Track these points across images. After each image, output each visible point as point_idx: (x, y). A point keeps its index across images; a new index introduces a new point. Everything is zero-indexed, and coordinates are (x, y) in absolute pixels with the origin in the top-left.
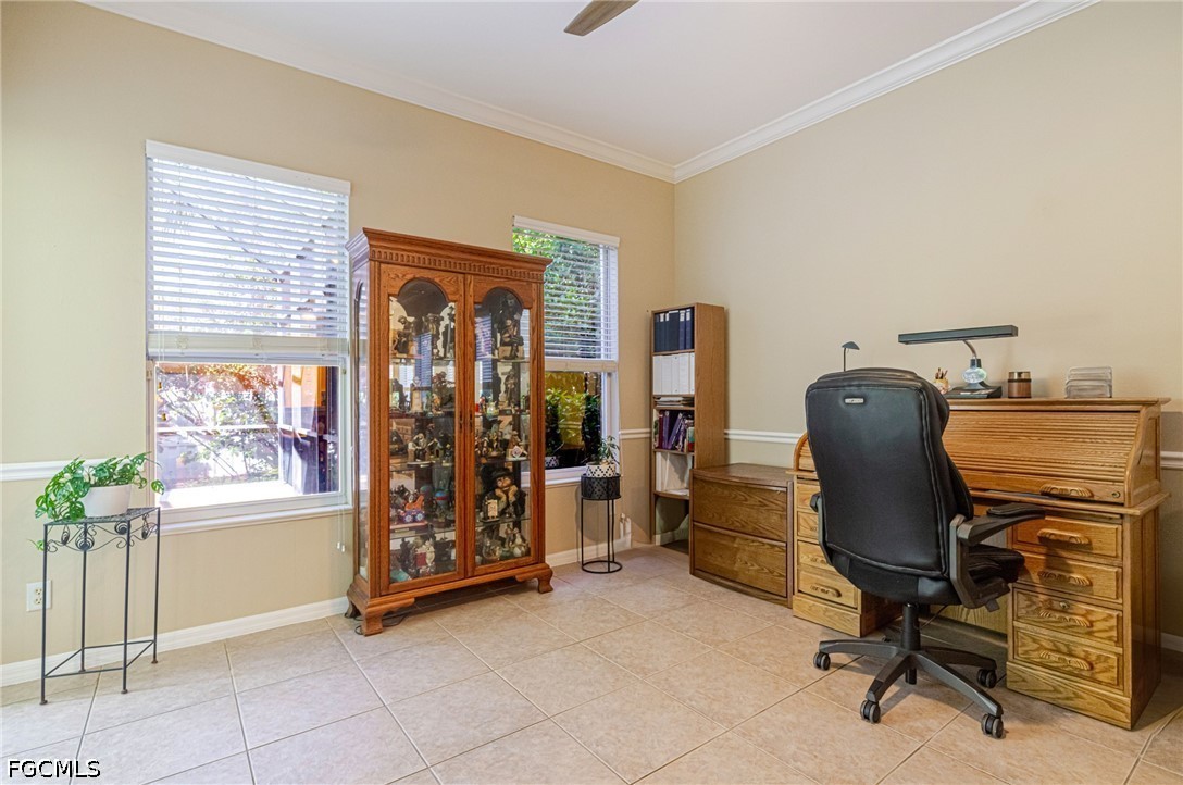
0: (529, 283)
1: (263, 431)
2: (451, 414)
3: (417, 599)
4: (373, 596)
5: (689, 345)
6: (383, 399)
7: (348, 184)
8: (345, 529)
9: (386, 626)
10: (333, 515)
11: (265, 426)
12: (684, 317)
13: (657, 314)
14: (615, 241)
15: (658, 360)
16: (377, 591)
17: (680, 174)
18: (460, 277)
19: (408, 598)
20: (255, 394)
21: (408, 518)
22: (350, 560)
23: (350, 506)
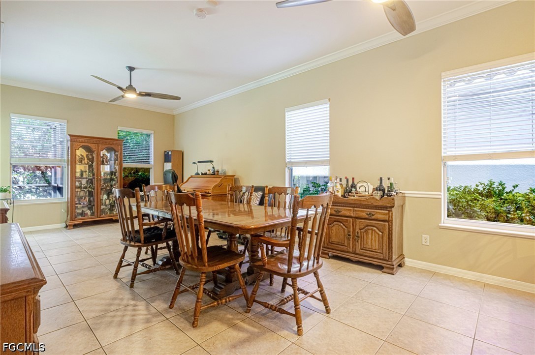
0: (118, 146)
1: (46, 186)
2: (94, 178)
3: (83, 222)
4: (70, 221)
5: (170, 161)
6: (74, 174)
7: (66, 121)
8: (65, 206)
9: (74, 228)
10: (61, 203)
11: (47, 185)
12: (170, 153)
13: (165, 152)
14: (153, 132)
15: (165, 164)
16: (71, 219)
17: (175, 113)
18: (97, 145)
19: (81, 222)
20: (43, 173)
21: (82, 203)
22: (66, 214)
23: (66, 201)
